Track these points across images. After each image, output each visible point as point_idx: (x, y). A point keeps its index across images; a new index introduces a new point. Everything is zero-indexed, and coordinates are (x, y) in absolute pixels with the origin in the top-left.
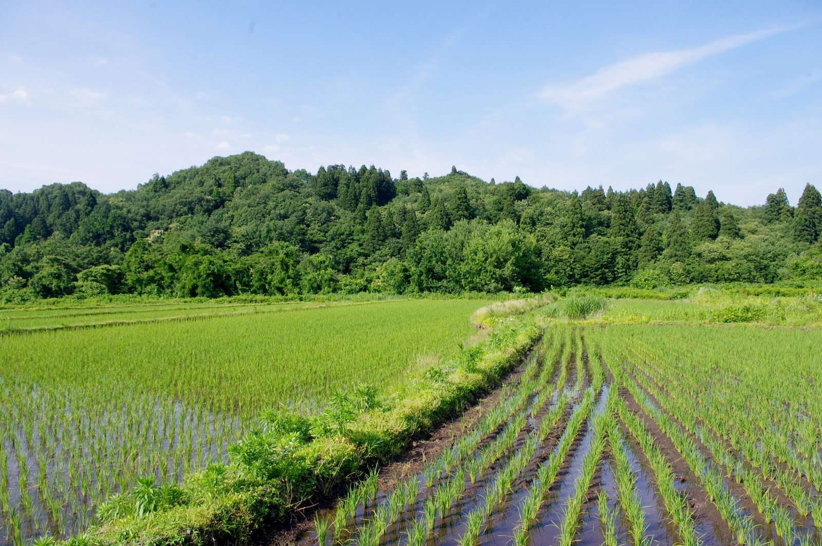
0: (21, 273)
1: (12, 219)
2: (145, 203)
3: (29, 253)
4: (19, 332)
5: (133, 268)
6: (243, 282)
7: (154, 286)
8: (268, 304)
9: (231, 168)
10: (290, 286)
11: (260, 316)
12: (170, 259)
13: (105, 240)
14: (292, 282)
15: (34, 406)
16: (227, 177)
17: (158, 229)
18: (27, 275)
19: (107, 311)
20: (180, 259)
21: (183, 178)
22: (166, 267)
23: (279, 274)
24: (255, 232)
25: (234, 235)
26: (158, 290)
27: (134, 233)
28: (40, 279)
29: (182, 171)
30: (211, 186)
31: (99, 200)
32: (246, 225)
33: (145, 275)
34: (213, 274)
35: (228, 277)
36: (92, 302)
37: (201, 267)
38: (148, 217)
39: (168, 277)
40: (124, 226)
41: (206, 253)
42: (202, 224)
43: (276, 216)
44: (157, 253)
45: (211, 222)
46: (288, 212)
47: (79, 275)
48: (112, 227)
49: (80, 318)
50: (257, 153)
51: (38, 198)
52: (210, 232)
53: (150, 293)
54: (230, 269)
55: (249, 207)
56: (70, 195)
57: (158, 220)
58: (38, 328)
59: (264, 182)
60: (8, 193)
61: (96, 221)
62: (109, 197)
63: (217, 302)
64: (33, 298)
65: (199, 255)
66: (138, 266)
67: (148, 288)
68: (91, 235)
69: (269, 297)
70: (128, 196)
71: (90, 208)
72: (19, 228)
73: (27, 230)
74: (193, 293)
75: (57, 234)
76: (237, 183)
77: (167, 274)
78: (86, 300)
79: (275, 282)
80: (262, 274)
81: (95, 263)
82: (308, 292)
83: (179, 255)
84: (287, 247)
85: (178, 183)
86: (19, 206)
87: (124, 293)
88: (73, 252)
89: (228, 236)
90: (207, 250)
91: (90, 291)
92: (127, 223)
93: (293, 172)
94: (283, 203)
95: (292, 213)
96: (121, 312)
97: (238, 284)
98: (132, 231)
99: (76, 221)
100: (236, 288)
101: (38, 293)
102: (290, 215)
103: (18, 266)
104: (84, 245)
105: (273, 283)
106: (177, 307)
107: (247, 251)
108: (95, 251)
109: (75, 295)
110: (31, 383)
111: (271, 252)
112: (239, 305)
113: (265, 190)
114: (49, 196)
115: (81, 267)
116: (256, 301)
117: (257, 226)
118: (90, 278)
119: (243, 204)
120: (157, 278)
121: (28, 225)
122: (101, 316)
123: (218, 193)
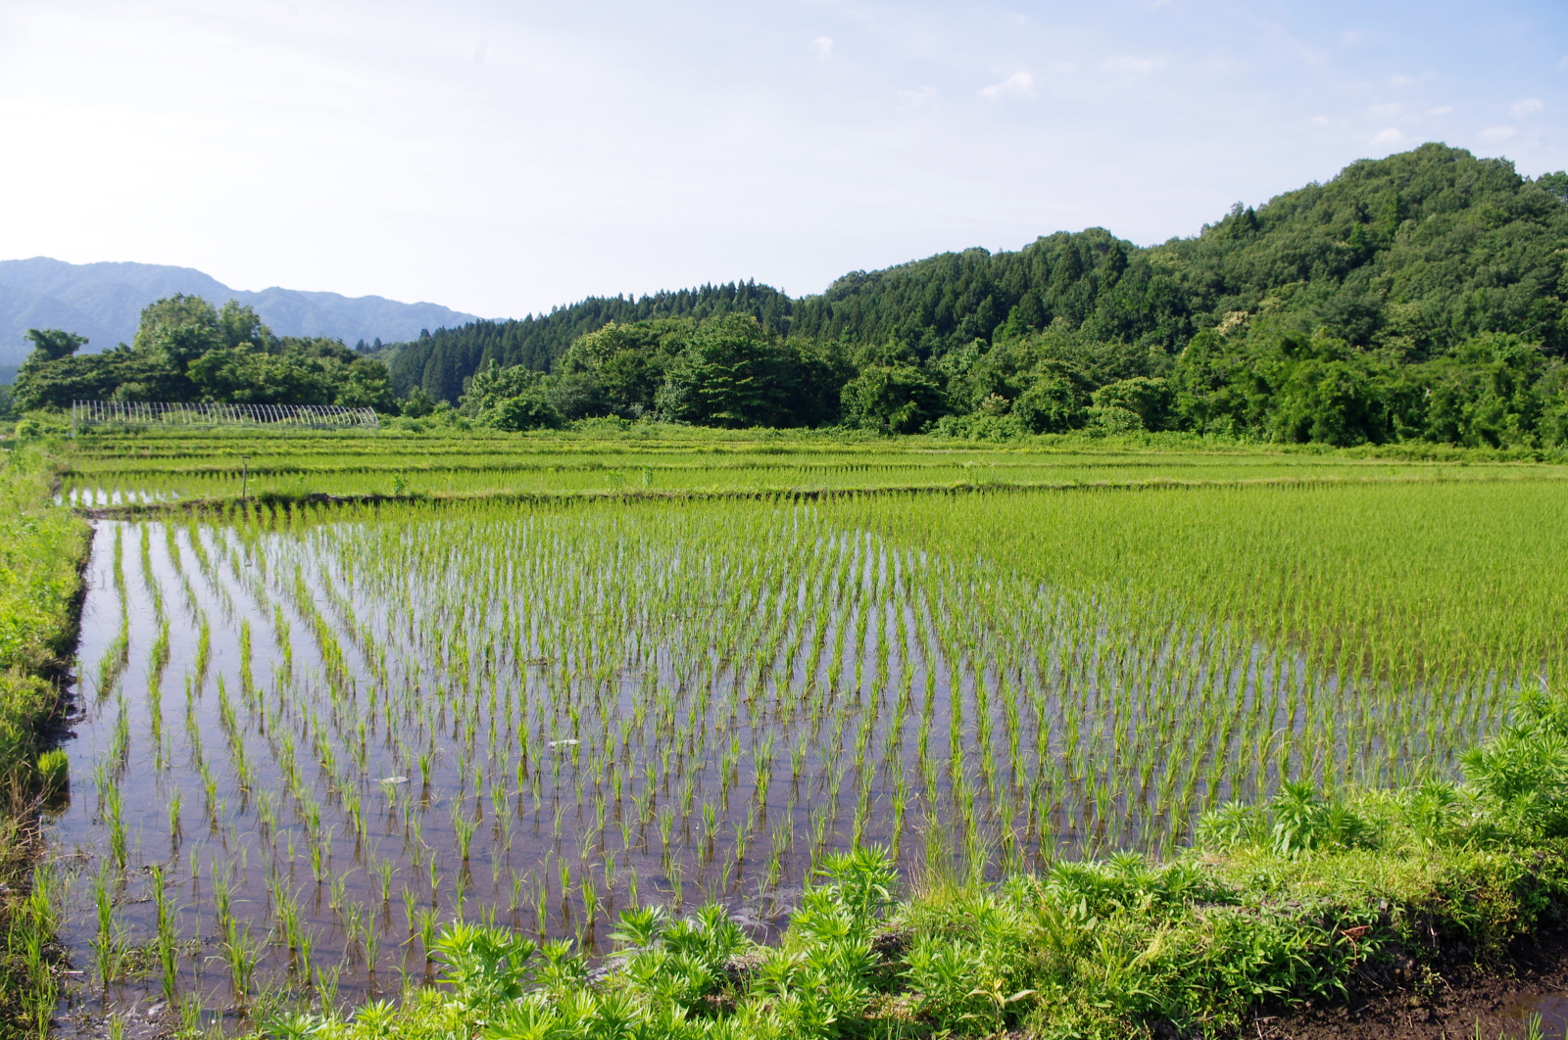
0: (1002, 389)
1: (990, 298)
2: (1215, 261)
3: (1015, 354)
4: (1008, 488)
5: (1190, 384)
6: (1407, 417)
7: (1227, 418)
8: (1463, 465)
9: (1392, 182)
10: (1513, 430)
11: (1450, 488)
12: (1260, 368)
13: (1140, 331)
14: (1520, 421)
15: (1046, 618)
16: (1382, 201)
17: (1238, 309)
18: (1011, 393)
19: (1144, 461)
20: (1281, 369)
21: (1288, 208)
22: (1253, 383)
23: (1489, 401)
24: (1438, 314)
25: (1392, 320)
26: (1235, 427)
27: (1193, 318)
28: (1032, 400)
29: (1288, 195)
30: (1347, 221)
31: (1131, 259)
32: (1420, 298)
33: (1212, 397)
34: (1345, 398)
35: (1377, 406)
36: (1115, 443)
37: (1322, 385)
38: (1220, 287)
39: (1255, 403)
40: (1174, 305)
41: (1333, 355)
42: (1326, 299)
43: (1490, 278)
44: (1234, 355)
45: (1343, 294)
46: (1517, 269)
47: (1095, 395)
48: (1153, 308)
49: (1099, 471)
50: (1450, 145)
51: (1031, 260)
52: (1342, 314)
53: (1219, 431)
54: (1381, 388)
55: (1427, 260)
56: (1082, 251)
57: (1238, 292)
58: (1037, 484)
59: (1465, 205)
60: (984, 252)
61: (1125, 297)
62: (1149, 252)
63: (1352, 456)
64: (1019, 433)
65: (1319, 360)
66: (1199, 380)
67: (1217, 422)
68: (1116, 322)
69: (1464, 449)
70: (1182, 249)
71: (1115, 274)
72: (1000, 313)
73: (1011, 316)
74: (1302, 435)
75: (1060, 322)
76: (1403, 212)
77: (1253, 397)
78: (1105, 440)
79: (1480, 419)
80: (1451, 402)
81: (1123, 373)
82: (1557, 444)
83: (1279, 360)
84: (1512, 344)
85: (1279, 218)
86: (1000, 275)
87: (1171, 429)
88: (1086, 353)
89: (1377, 321)
90: (1336, 351)
91: (1112, 424)
92: (1181, 299)
93: (1534, 179)
94: (1507, 249)
95: (1528, 270)
96: (1169, 465)
97: (1396, 420)
98: (1190, 314)
99: (1091, 298)
100: (1391, 428)
101: (1028, 424)
102: (1523, 274)
103: (998, 377)
104: (1105, 340)
105: (1474, 421)
106: (1272, 460)
107: (1419, 352)
108: (1123, 351)
109: (1087, 430)
110: (1037, 577)
111: (1473, 356)
112: (1397, 462)
113: (1465, 223)
114: (1048, 255)
115: (1099, 380)
116: (1435, 457)
117: (1443, 300)
118: (1113, 401)
119: (1415, 255)
120: (1233, 403)
121: (1014, 307)
122: (1134, 471)
123: (1362, 234)
